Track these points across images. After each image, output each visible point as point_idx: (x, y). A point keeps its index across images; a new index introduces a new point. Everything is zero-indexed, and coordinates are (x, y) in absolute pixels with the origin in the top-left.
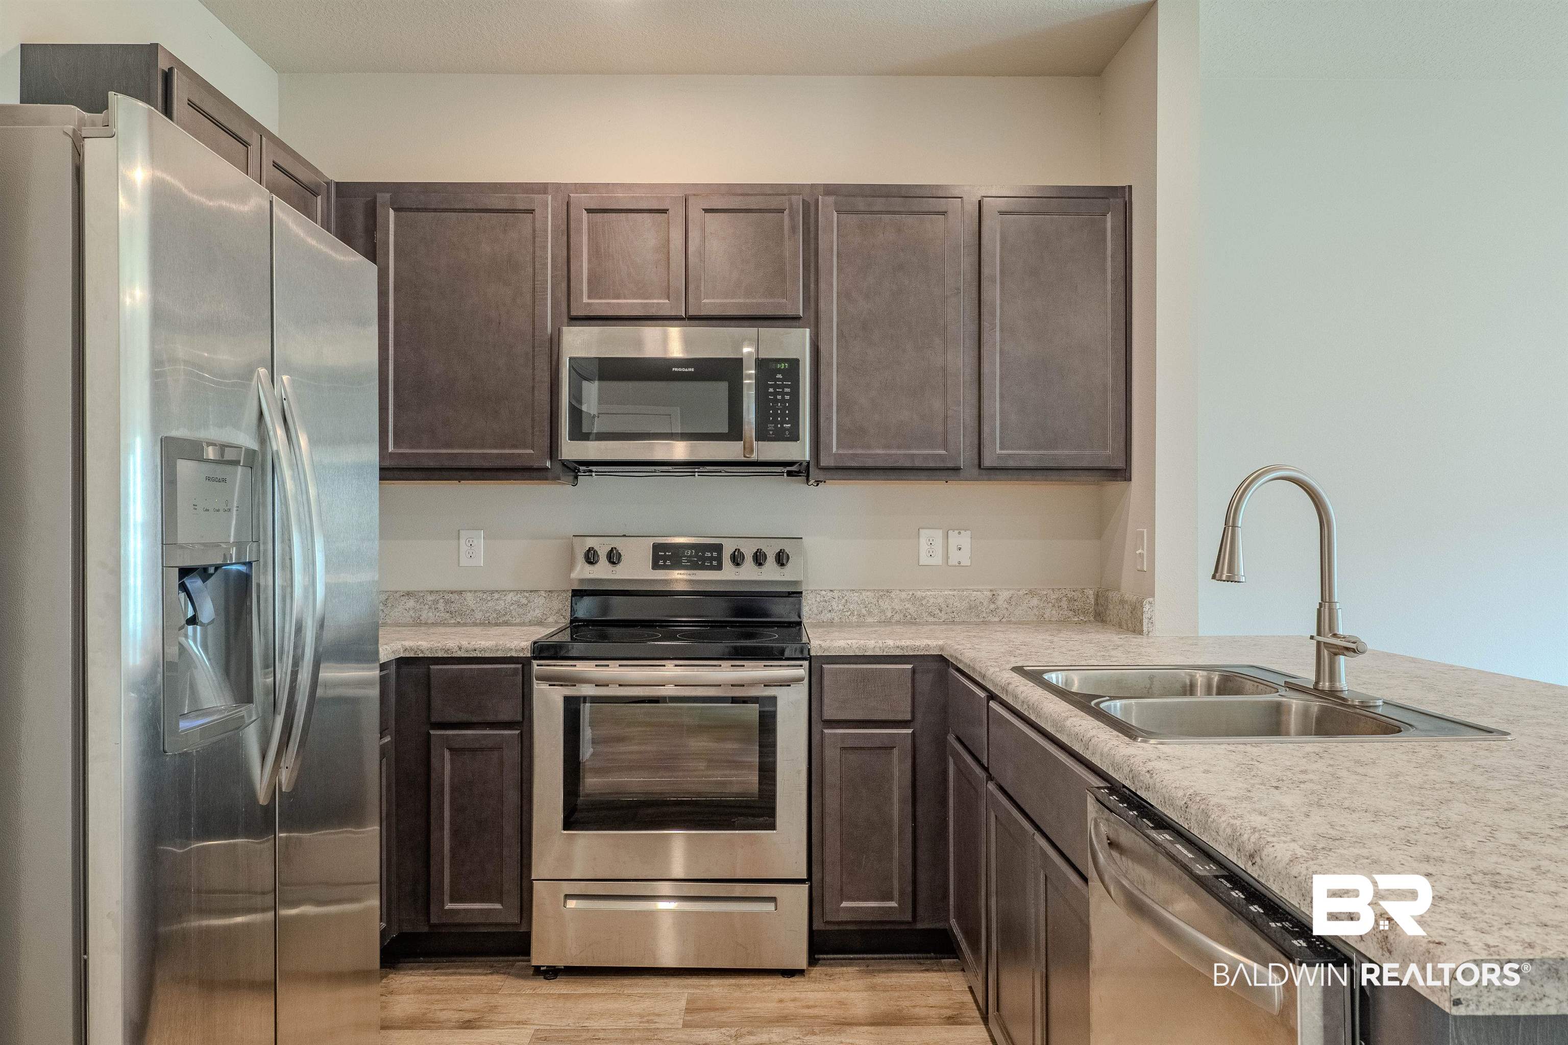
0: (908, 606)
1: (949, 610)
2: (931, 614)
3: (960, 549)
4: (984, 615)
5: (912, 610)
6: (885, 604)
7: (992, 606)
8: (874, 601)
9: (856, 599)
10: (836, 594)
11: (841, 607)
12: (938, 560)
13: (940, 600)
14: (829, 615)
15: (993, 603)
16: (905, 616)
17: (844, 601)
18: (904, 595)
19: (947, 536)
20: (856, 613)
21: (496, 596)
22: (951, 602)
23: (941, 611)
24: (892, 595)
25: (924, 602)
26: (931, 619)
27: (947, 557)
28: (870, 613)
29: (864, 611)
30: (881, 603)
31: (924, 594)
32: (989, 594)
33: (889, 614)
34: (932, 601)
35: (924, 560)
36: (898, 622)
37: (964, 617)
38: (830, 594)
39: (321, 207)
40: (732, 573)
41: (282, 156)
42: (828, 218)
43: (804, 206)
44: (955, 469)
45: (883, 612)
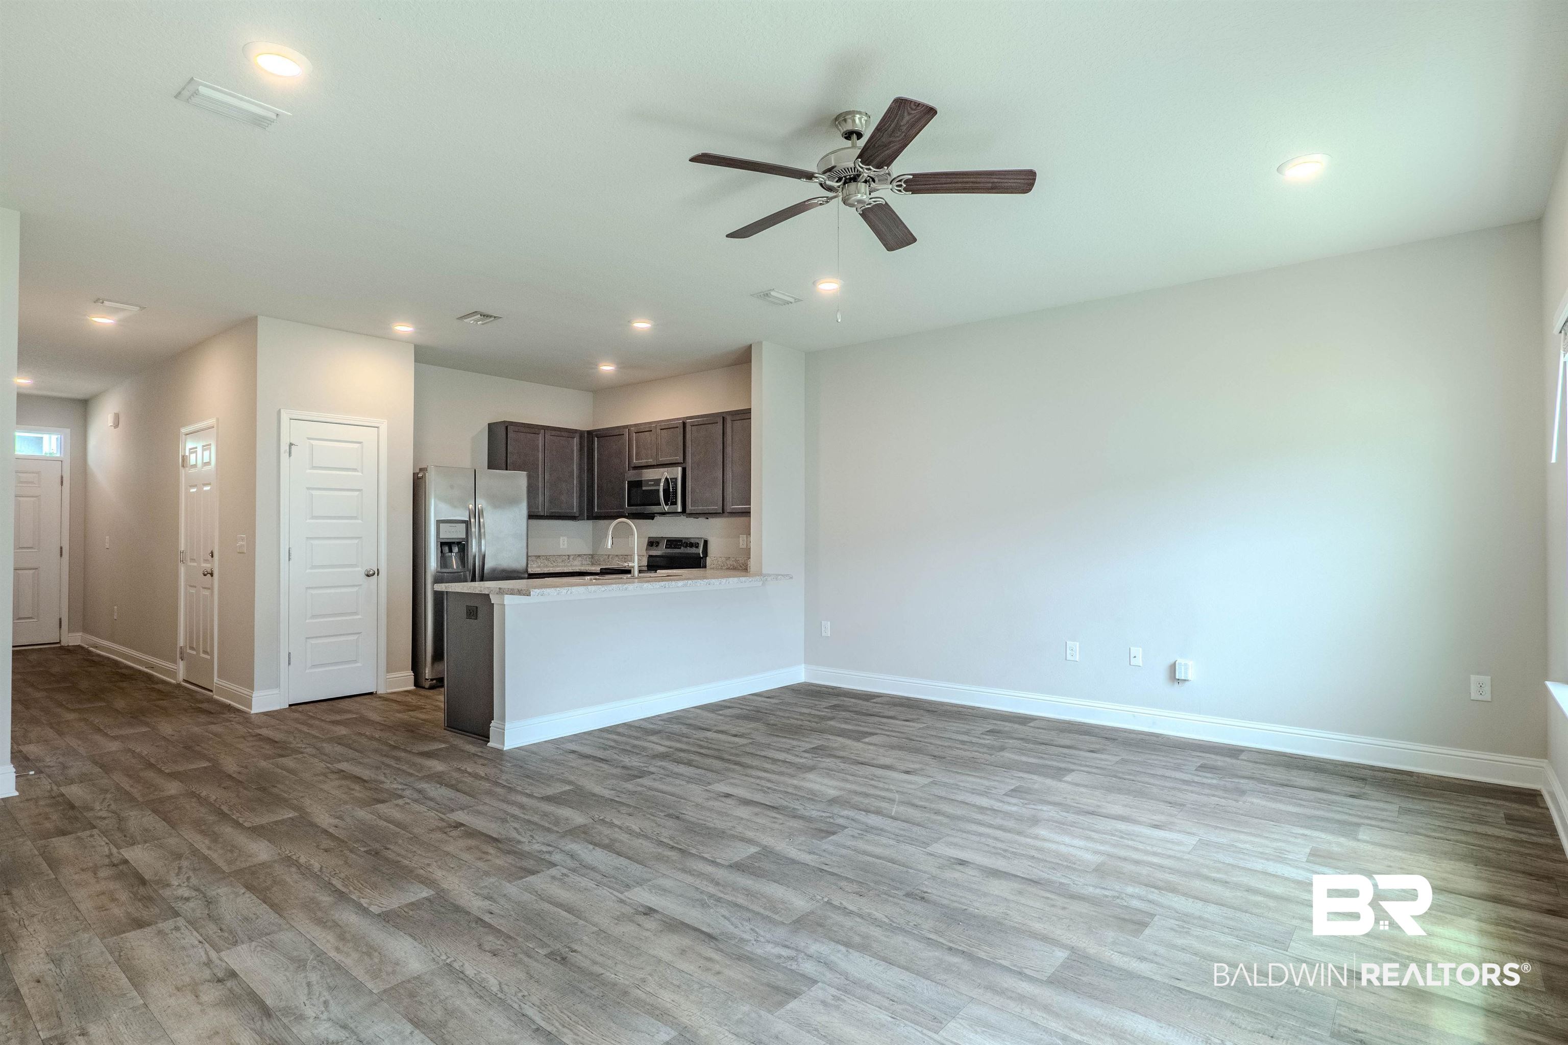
0: (734, 563)
6: (728, 561)
8: (724, 560)
9: (720, 559)
11: (715, 562)
12: (745, 546)
13: (743, 561)
14: (712, 565)
16: (733, 567)
17: (716, 560)
18: (732, 558)
19: (747, 538)
20: (719, 564)
22: (746, 562)
25: (739, 562)
26: (740, 568)
27: (747, 545)
28: (724, 565)
29: (721, 564)
31: (739, 559)
33: (729, 566)
34: (741, 561)
38: (714, 558)
39: (576, 441)
40: (683, 550)
41: (554, 433)
42: (688, 428)
43: (684, 424)
44: (720, 513)
45: (727, 565)
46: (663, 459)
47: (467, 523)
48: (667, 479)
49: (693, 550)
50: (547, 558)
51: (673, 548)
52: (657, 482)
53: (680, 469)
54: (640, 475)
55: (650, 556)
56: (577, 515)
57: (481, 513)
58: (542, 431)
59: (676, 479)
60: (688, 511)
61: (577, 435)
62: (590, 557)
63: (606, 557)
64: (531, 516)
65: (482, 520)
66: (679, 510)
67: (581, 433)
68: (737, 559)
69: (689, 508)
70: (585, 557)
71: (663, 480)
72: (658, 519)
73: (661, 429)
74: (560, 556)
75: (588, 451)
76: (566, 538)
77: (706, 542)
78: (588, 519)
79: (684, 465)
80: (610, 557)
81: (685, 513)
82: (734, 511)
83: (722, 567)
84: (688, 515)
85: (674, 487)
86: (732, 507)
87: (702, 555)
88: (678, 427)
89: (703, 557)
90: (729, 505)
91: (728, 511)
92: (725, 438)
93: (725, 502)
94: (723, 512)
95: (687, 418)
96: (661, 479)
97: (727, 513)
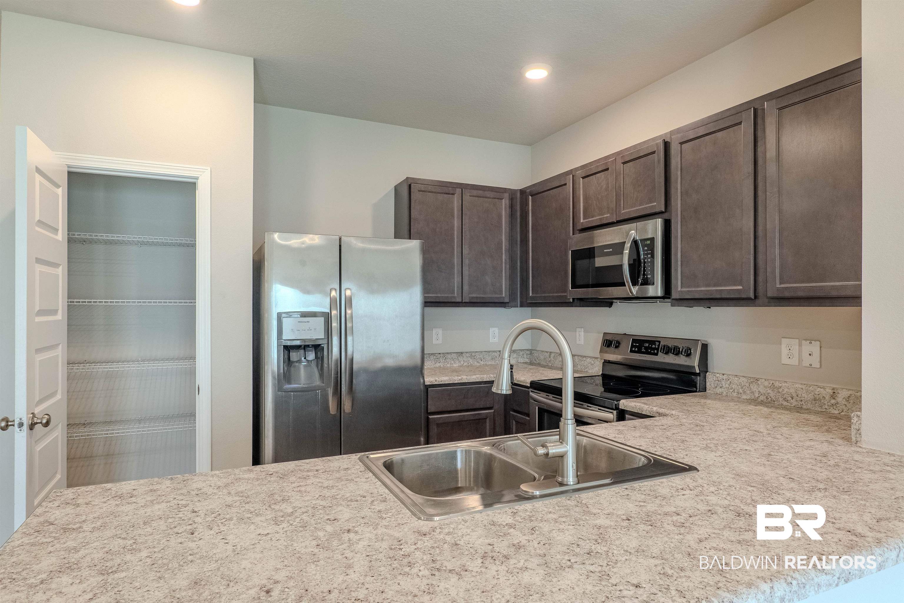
0: (769, 391)
1: (799, 399)
2: (785, 399)
3: (810, 355)
4: (826, 407)
5: (772, 394)
6: (754, 388)
7: (833, 401)
8: (747, 385)
9: (736, 382)
10: (725, 377)
11: (727, 386)
12: (794, 361)
13: (792, 391)
14: (721, 390)
15: (834, 398)
16: (767, 398)
17: (729, 382)
18: (766, 383)
19: (801, 345)
20: (736, 391)
21: (584, 359)
22: (800, 393)
23: (792, 398)
24: (759, 382)
25: (780, 390)
26: (785, 403)
27: (800, 360)
28: (744, 392)
29: (741, 391)
30: (752, 387)
31: (780, 385)
32: (831, 391)
33: (757, 395)
34: (786, 390)
35: (785, 360)
36: (762, 402)
37: (809, 406)
38: (721, 376)
39: (505, 203)
40: (662, 358)
41: (475, 192)
42: (674, 149)
43: (667, 145)
44: (749, 299)
45: (753, 392)
46: (626, 212)
47: (327, 317)
48: (635, 242)
49: (681, 360)
50: (472, 354)
51: (643, 353)
52: (618, 248)
53: (659, 222)
54: (592, 239)
55: (607, 363)
56: (507, 300)
57: (349, 301)
58: (459, 191)
59: (652, 240)
60: (675, 295)
61: (506, 195)
62: (529, 352)
63: (548, 354)
64: (428, 303)
65: (349, 312)
66: (660, 293)
67: (512, 193)
68: (777, 384)
69: (678, 288)
70: (521, 353)
71: (628, 245)
72: (618, 305)
73: (624, 163)
74: (489, 352)
75: (521, 215)
76: (496, 330)
77: (705, 347)
78: (522, 306)
79: (666, 216)
80: (552, 355)
81: (669, 298)
82: (787, 294)
83: (744, 397)
84: (674, 301)
85: (649, 254)
86: (783, 286)
87: (698, 371)
88: (654, 153)
89: (699, 373)
90: (778, 281)
91: (770, 294)
92: (760, 149)
93: (760, 279)
94: (756, 297)
95: (672, 133)
96: (625, 242)
97: (768, 298)
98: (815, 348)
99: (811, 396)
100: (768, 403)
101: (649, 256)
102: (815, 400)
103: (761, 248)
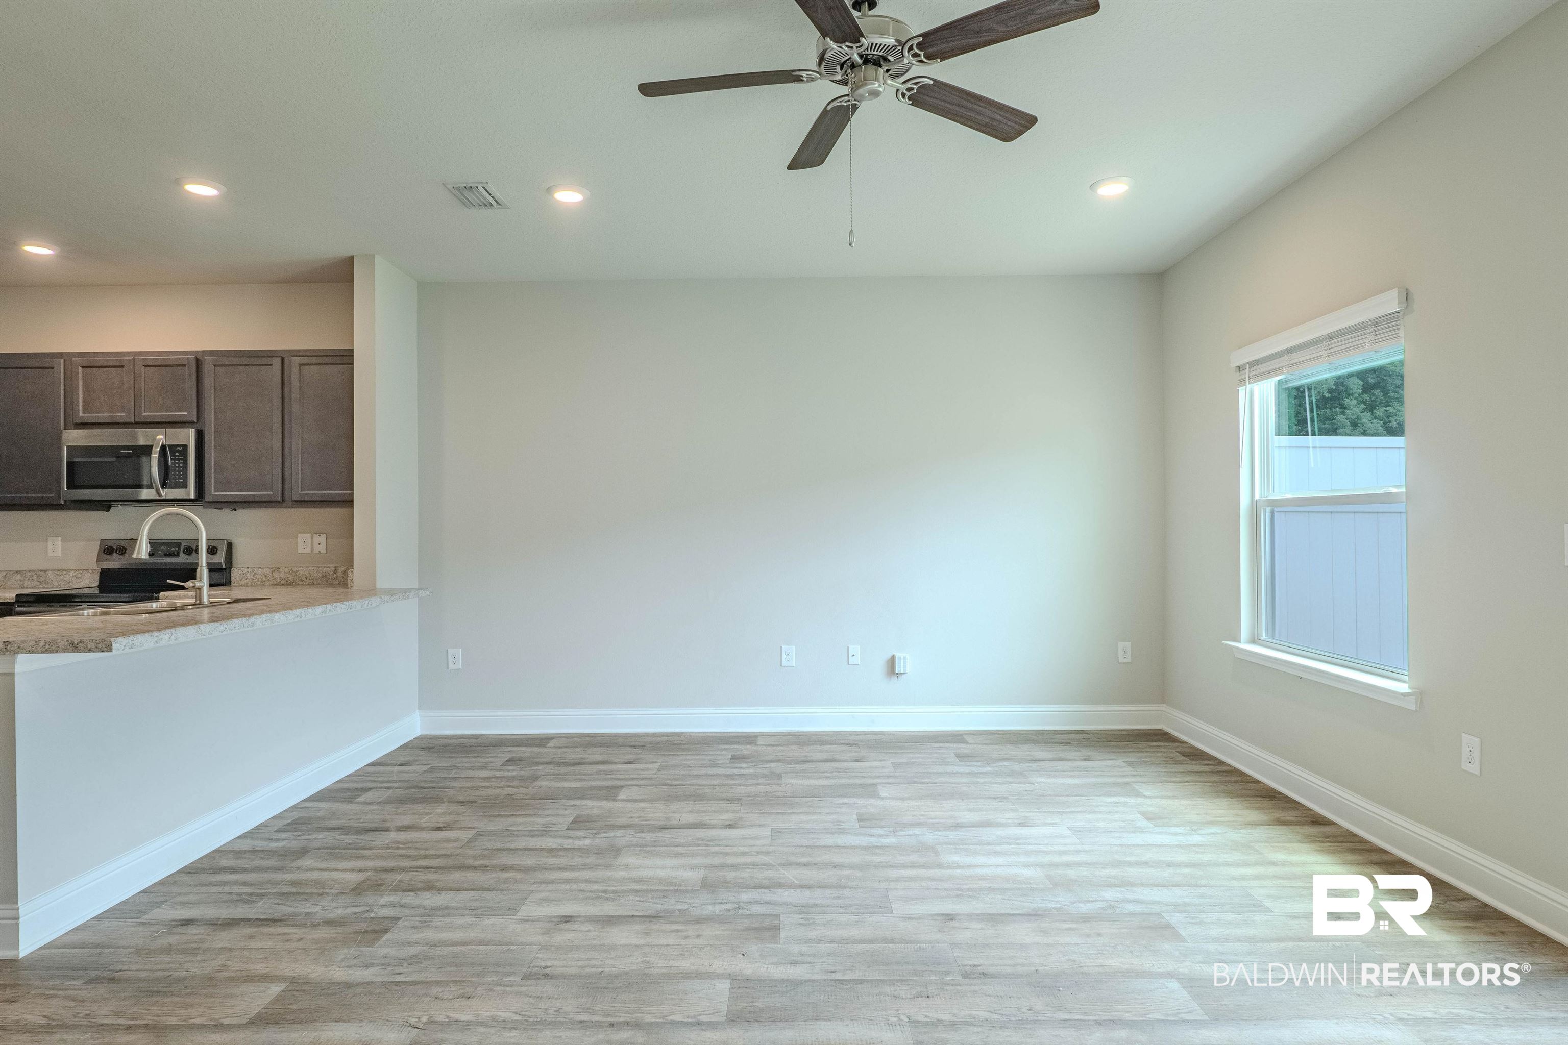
0: (288, 576)
1: (311, 578)
2: (300, 579)
3: (319, 544)
4: (331, 580)
5: (291, 578)
6: (276, 575)
7: (335, 575)
8: (270, 573)
9: (260, 572)
10: (249, 570)
11: (252, 577)
12: (308, 551)
13: (306, 573)
14: (245, 581)
15: (336, 573)
16: (287, 581)
17: (253, 573)
18: (286, 570)
19: (312, 538)
20: (260, 579)
21: (64, 573)
22: (312, 573)
23: (307, 578)
24: (280, 570)
25: (297, 574)
26: (301, 583)
27: (312, 549)
28: (268, 580)
29: (264, 579)
30: (274, 575)
31: (297, 569)
32: (333, 569)
33: (278, 580)
34: (302, 573)
35: (301, 550)
36: (283, 585)
37: (319, 582)
38: (246, 570)
40: (184, 559)
42: (207, 368)
43: (199, 363)
44: (279, 502)
45: (275, 579)
46: (149, 415)
48: (163, 448)
51: (160, 557)
52: (144, 451)
53: (192, 432)
55: (107, 572)
59: (185, 447)
60: (208, 498)
66: (193, 496)
68: (295, 569)
69: (212, 491)
71: (157, 450)
73: (145, 366)
77: (230, 545)
79: (199, 426)
81: (201, 501)
82: (306, 499)
83: (268, 584)
84: (207, 504)
85: (181, 459)
86: (303, 492)
87: (224, 567)
88: (184, 365)
89: (225, 569)
90: (300, 489)
91: (294, 498)
92: (286, 390)
93: (286, 487)
94: (283, 500)
95: (204, 352)
96: (152, 446)
97: (293, 501)
98: (322, 539)
99: (320, 575)
100: (289, 584)
101: (181, 461)
102: (323, 576)
103: (287, 463)
